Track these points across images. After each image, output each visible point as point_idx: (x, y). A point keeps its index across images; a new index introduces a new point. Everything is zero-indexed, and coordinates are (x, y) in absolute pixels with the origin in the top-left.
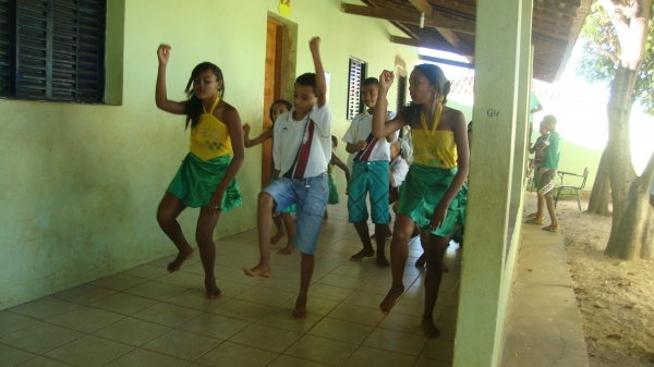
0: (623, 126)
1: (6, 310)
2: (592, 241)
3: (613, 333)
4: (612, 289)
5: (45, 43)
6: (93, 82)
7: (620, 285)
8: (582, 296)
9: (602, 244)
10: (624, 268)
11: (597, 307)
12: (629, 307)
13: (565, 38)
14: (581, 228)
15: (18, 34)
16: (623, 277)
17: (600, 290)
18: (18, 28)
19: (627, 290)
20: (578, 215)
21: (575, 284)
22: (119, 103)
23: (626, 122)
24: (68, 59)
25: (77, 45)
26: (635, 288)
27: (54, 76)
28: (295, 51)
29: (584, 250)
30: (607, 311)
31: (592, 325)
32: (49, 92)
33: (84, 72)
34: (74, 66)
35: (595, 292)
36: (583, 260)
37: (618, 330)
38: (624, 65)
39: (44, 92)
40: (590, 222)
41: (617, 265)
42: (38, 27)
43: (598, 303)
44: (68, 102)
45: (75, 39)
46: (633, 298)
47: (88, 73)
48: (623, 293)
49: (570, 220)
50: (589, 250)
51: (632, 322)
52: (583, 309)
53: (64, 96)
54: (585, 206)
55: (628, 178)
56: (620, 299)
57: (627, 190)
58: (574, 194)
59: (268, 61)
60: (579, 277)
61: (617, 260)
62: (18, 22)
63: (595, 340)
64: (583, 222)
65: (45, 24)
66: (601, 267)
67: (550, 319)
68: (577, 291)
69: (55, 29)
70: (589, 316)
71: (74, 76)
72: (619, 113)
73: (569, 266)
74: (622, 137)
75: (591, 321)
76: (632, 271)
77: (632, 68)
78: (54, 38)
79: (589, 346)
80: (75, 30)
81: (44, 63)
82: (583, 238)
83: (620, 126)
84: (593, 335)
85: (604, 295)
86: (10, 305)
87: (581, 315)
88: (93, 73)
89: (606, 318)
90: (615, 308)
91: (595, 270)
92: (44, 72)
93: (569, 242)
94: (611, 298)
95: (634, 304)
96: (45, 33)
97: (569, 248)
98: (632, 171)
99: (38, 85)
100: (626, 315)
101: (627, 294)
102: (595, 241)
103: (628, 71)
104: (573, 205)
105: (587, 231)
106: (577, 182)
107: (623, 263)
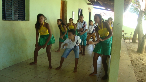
0: (141, 24)
1: (5, 68)
2: (133, 49)
3: (140, 71)
4: (139, 60)
5: (12, 7)
6: (22, 16)
7: (141, 59)
8: (133, 62)
9: (136, 50)
10: (141, 55)
11: (136, 65)
12: (143, 65)
13: (128, 4)
14: (131, 46)
15: (6, 5)
16: (141, 57)
17: (136, 61)
18: (6, 4)
19: (142, 61)
20: (129, 43)
21: (130, 59)
22: (29, 20)
23: (142, 23)
24: (17, 11)
25: (19, 7)
26: (144, 60)
27: (14, 15)
28: (67, 7)
29: (132, 51)
30: (138, 65)
31: (135, 69)
32: (13, 18)
33: (21, 13)
34: (18, 12)
35: (135, 61)
36: (132, 54)
37: (141, 70)
38: (141, 10)
39: (12, 18)
40: (132, 45)
41: (139, 55)
42: (10, 3)
43: (136, 64)
44: (17, 20)
45: (18, 6)
46: (144, 62)
47: (21, 14)
48: (141, 61)
49: (128, 44)
50: (133, 51)
51: (144, 68)
52: (133, 65)
53: (16, 19)
54: (131, 41)
55: (142, 35)
56: (141, 63)
57: (142, 38)
58: (128, 38)
59: (61, 10)
60: (131, 57)
61: (139, 54)
62: (6, 2)
63: (136, 72)
64: (131, 45)
65: (12, 3)
66: (136, 55)
67: (126, 68)
68: (131, 61)
69: (14, 4)
70: (135, 67)
71: (18, 14)
72: (140, 21)
73: (129, 55)
74: (141, 26)
75: (135, 68)
76: (143, 56)
77: (143, 10)
78: (14, 6)
79: (135, 74)
80: (18, 4)
81: (12, 12)
82: (131, 48)
83: (140, 24)
84: (136, 71)
85: (137, 62)
86: (6, 67)
87: (133, 67)
88: (23, 14)
89: (138, 67)
90: (140, 65)
91: (135, 56)
92: (12, 14)
93: (128, 49)
94: (139, 62)
95: (144, 64)
96: (12, 5)
97: (128, 51)
98: (143, 34)
99: (10, 17)
100: (143, 66)
101: (143, 62)
102: (134, 49)
103: (142, 11)
104: (128, 41)
105: (132, 47)
106: (129, 36)
107: (141, 54)
